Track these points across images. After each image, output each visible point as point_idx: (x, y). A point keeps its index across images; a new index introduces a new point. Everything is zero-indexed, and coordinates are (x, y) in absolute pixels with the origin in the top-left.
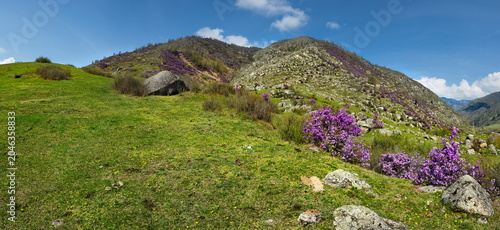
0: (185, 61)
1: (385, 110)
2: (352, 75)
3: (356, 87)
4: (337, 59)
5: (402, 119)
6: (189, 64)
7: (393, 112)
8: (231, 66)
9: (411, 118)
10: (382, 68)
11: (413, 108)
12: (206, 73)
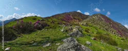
0: (71, 17)
1: (110, 31)
2: (106, 22)
3: (105, 25)
4: (103, 18)
5: (114, 34)
6: (72, 18)
7: (113, 32)
8: (82, 19)
9: (117, 33)
10: (116, 22)
11: (121, 32)
12: (75, 20)
